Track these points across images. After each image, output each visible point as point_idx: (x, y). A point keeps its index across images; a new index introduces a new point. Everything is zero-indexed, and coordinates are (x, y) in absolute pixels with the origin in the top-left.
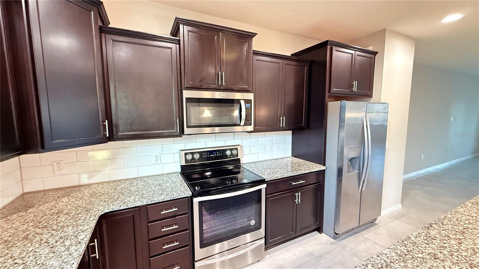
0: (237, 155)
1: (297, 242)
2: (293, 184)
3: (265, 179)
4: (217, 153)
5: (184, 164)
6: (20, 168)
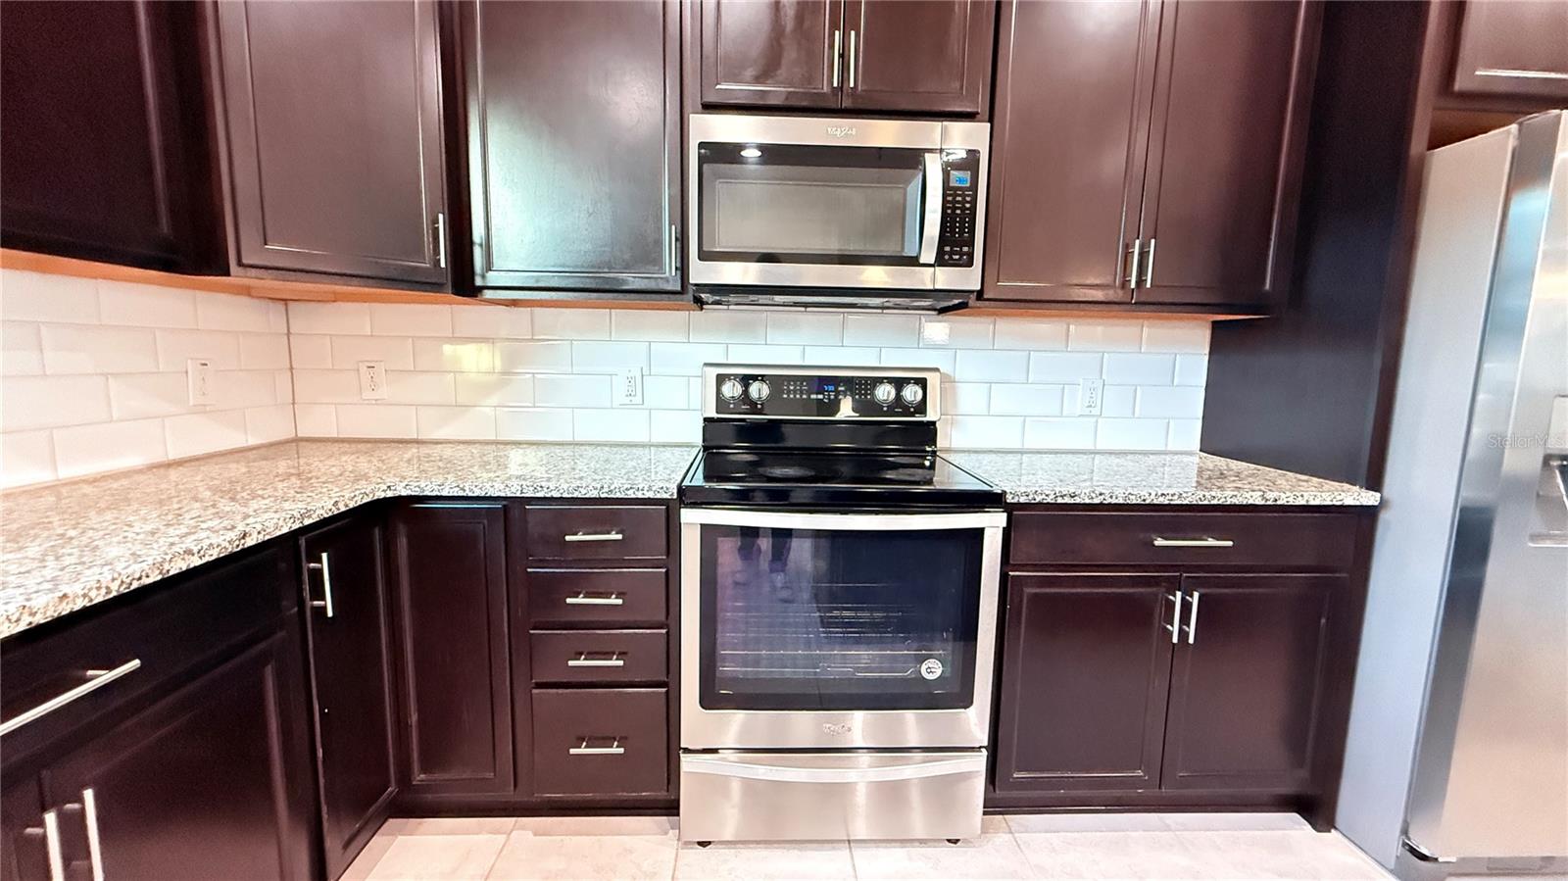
0: (921, 407)
1: (1168, 828)
2: (1159, 542)
3: (1004, 493)
4: (840, 389)
5: (713, 414)
6: (291, 368)
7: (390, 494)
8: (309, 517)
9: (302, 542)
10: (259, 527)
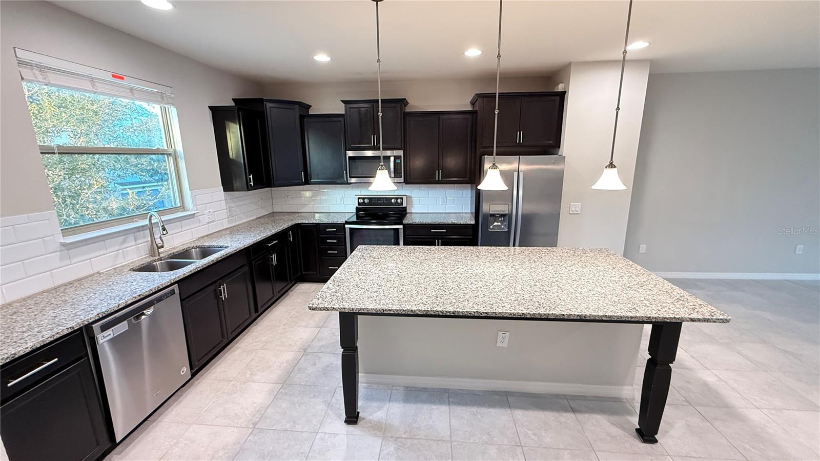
0: (402, 204)
2: (432, 231)
4: (384, 200)
5: (357, 206)
6: (272, 197)
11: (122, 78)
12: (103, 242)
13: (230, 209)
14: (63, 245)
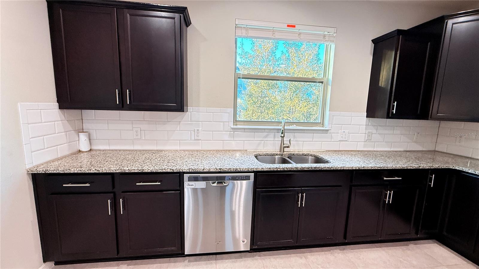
7: (453, 168)
8: (432, 167)
9: (430, 171)
10: (422, 166)
11: (294, 26)
12: (254, 133)
13: (370, 135)
14: (232, 128)
